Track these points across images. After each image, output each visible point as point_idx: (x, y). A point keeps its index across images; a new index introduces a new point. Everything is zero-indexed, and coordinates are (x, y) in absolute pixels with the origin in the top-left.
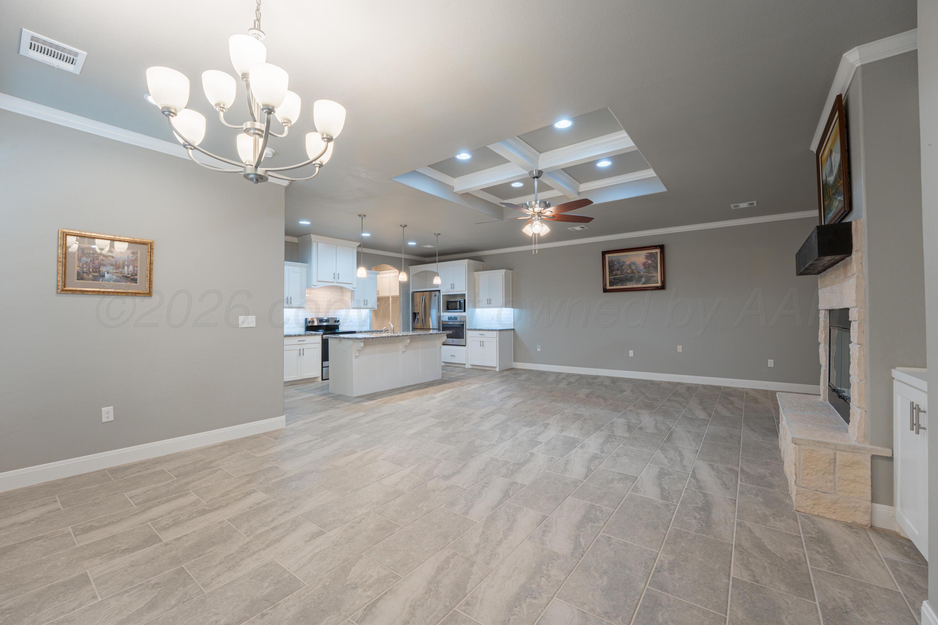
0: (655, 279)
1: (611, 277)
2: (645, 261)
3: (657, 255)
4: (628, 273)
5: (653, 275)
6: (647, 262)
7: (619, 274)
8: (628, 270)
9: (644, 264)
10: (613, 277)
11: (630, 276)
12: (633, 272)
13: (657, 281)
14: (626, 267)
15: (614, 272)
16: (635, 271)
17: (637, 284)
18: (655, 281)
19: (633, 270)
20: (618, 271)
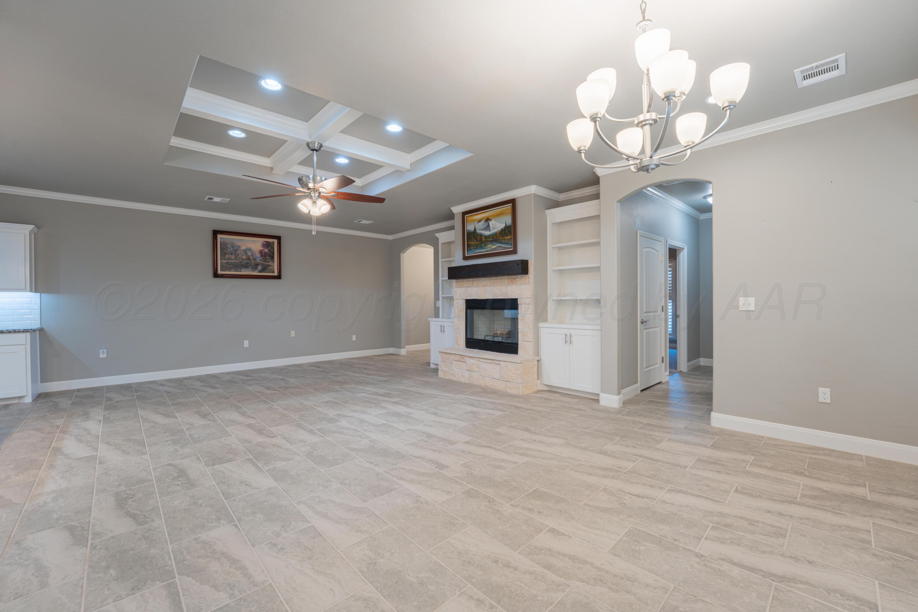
0: (271, 268)
1: (223, 261)
2: (262, 249)
3: (274, 245)
4: (243, 259)
5: (269, 264)
6: (264, 250)
7: (233, 259)
8: (243, 255)
9: (261, 252)
10: (226, 261)
11: (246, 262)
12: (248, 259)
13: (273, 270)
14: (241, 251)
15: (227, 256)
16: (251, 258)
17: (253, 271)
18: (271, 270)
19: (248, 256)
20: (232, 256)
